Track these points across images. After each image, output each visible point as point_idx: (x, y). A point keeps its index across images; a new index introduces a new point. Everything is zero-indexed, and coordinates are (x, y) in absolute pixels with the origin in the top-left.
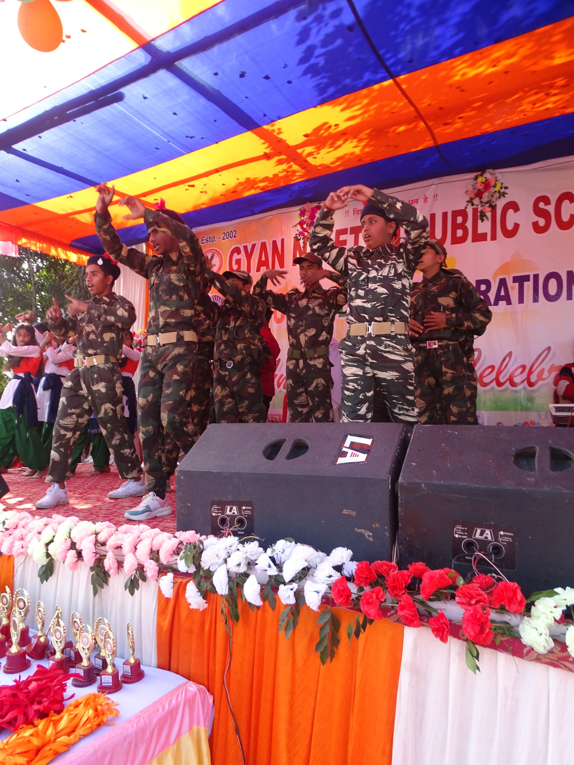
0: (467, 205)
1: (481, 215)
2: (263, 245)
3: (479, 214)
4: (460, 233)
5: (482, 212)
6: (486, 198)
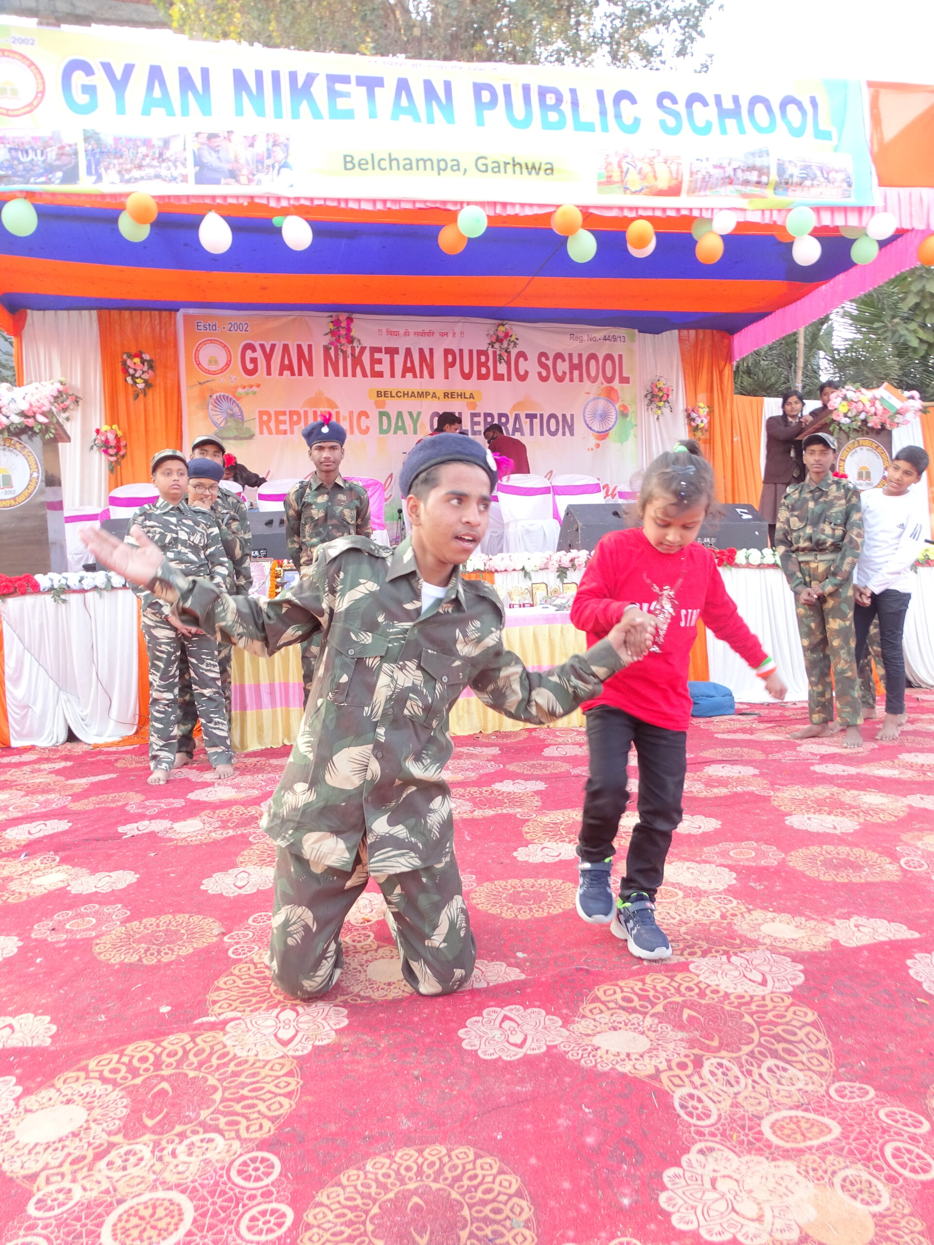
0: (489, 347)
1: (499, 358)
2: (286, 348)
5: (500, 355)
6: (505, 345)
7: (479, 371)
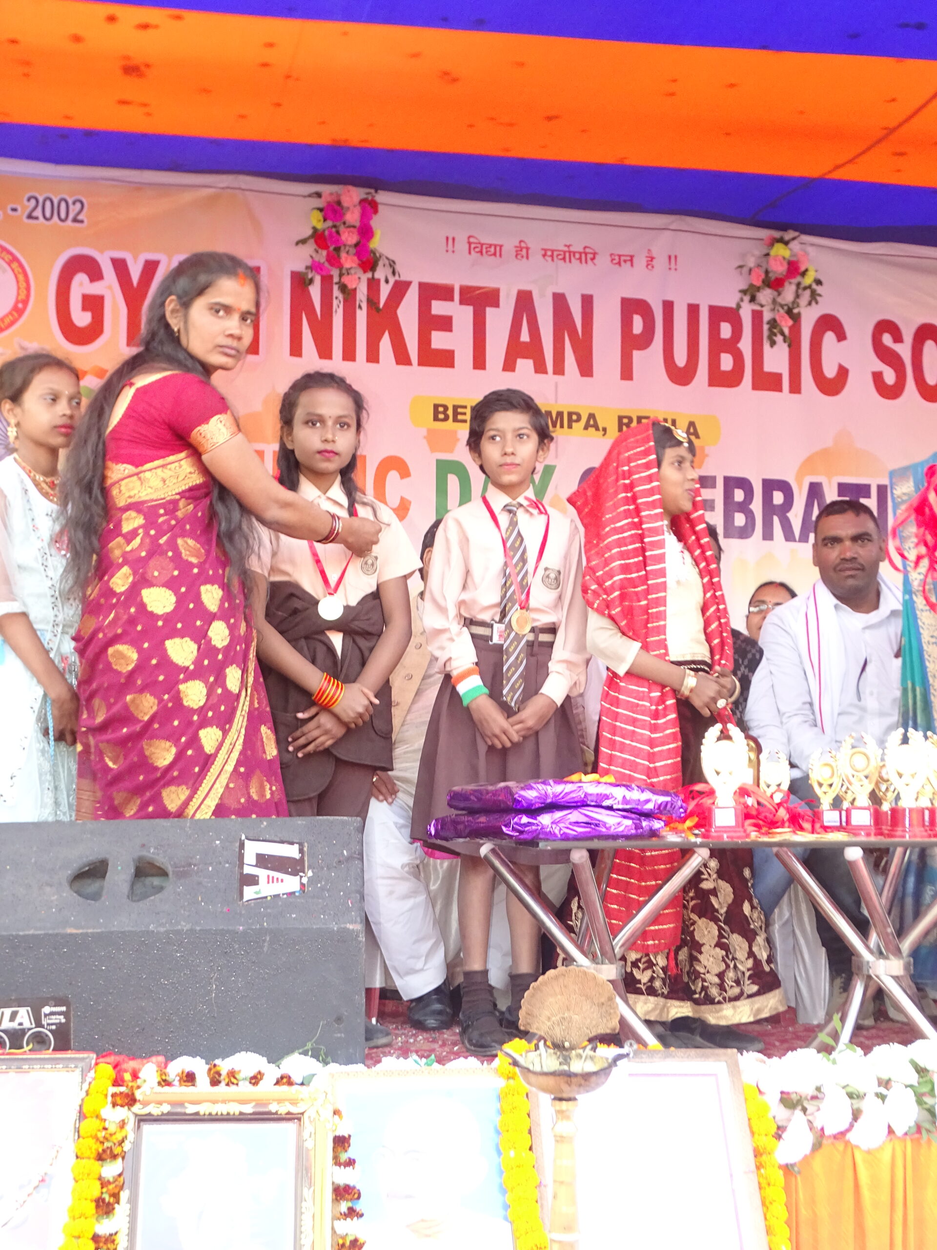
0: (742, 300)
1: (770, 330)
3: (766, 327)
4: (727, 362)
5: (773, 323)
6: (788, 293)
7: (714, 362)
